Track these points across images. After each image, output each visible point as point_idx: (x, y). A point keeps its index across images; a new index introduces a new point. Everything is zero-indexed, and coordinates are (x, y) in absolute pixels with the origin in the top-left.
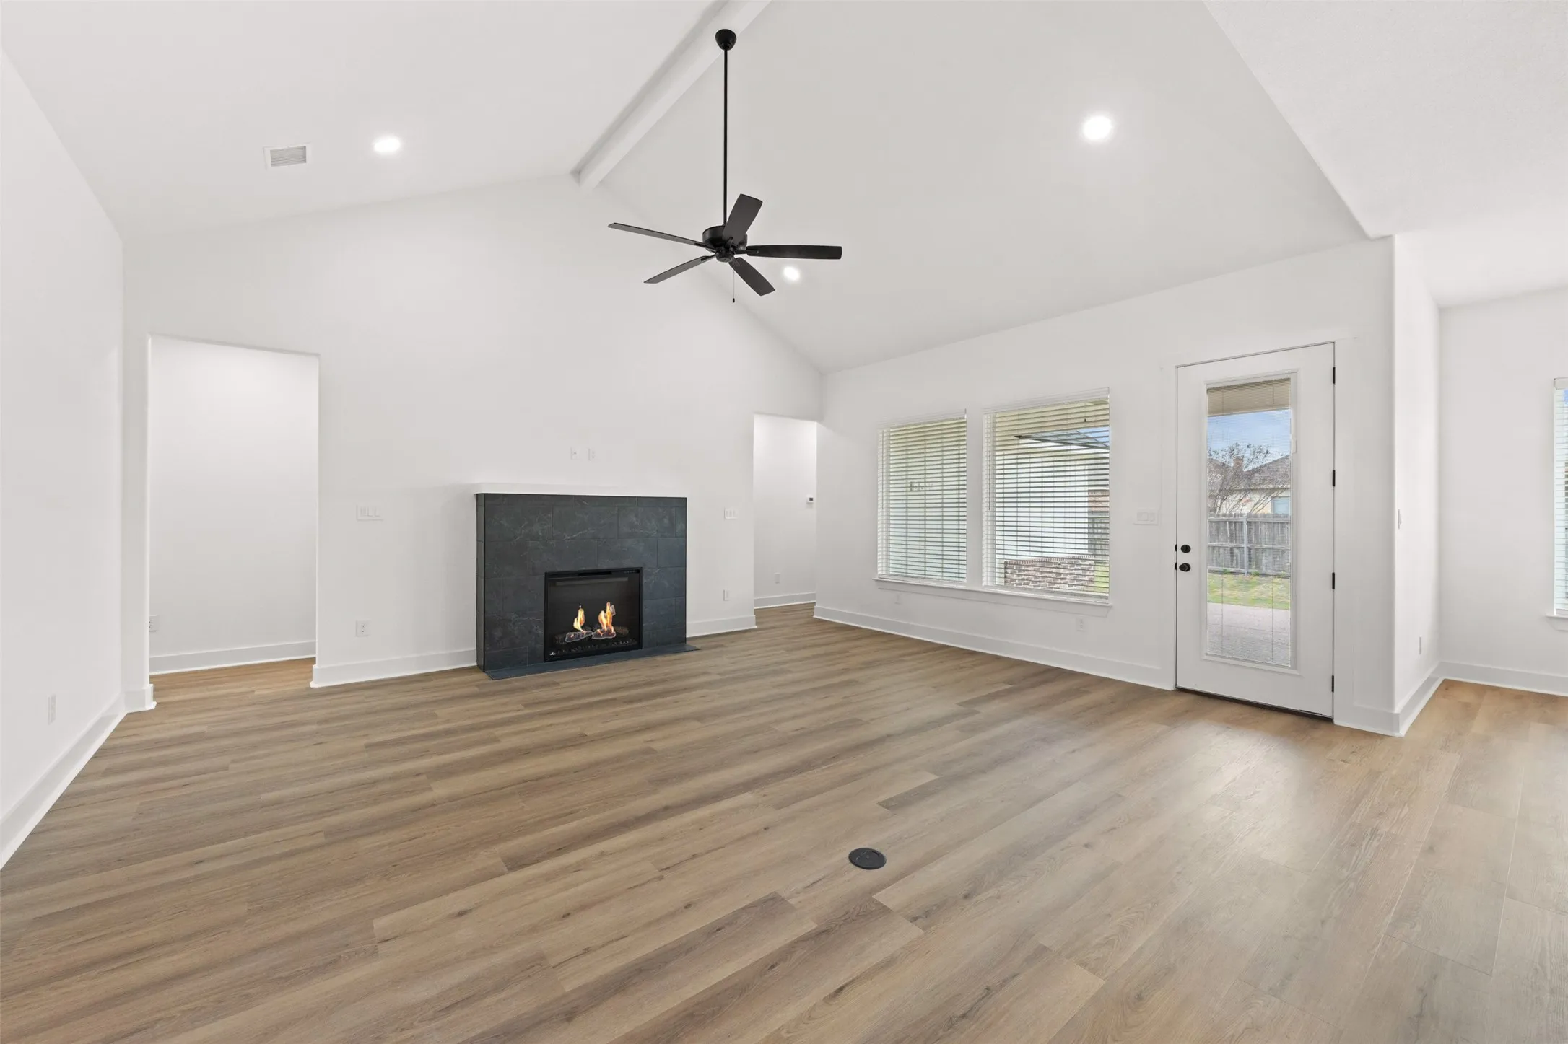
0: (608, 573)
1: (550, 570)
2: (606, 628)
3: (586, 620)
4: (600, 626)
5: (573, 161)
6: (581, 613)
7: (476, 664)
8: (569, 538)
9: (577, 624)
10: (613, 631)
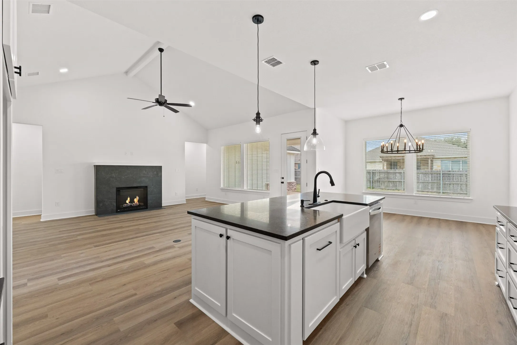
0: (137, 187)
1: (118, 187)
2: (136, 203)
3: (130, 200)
4: (134, 202)
5: (125, 69)
6: (129, 199)
7: (94, 214)
8: (124, 177)
9: (127, 202)
10: (138, 203)
